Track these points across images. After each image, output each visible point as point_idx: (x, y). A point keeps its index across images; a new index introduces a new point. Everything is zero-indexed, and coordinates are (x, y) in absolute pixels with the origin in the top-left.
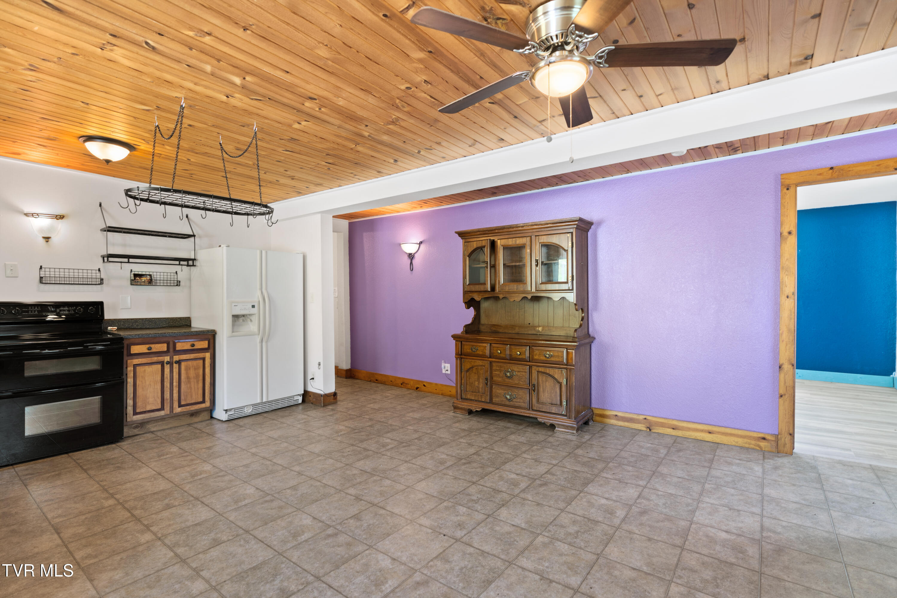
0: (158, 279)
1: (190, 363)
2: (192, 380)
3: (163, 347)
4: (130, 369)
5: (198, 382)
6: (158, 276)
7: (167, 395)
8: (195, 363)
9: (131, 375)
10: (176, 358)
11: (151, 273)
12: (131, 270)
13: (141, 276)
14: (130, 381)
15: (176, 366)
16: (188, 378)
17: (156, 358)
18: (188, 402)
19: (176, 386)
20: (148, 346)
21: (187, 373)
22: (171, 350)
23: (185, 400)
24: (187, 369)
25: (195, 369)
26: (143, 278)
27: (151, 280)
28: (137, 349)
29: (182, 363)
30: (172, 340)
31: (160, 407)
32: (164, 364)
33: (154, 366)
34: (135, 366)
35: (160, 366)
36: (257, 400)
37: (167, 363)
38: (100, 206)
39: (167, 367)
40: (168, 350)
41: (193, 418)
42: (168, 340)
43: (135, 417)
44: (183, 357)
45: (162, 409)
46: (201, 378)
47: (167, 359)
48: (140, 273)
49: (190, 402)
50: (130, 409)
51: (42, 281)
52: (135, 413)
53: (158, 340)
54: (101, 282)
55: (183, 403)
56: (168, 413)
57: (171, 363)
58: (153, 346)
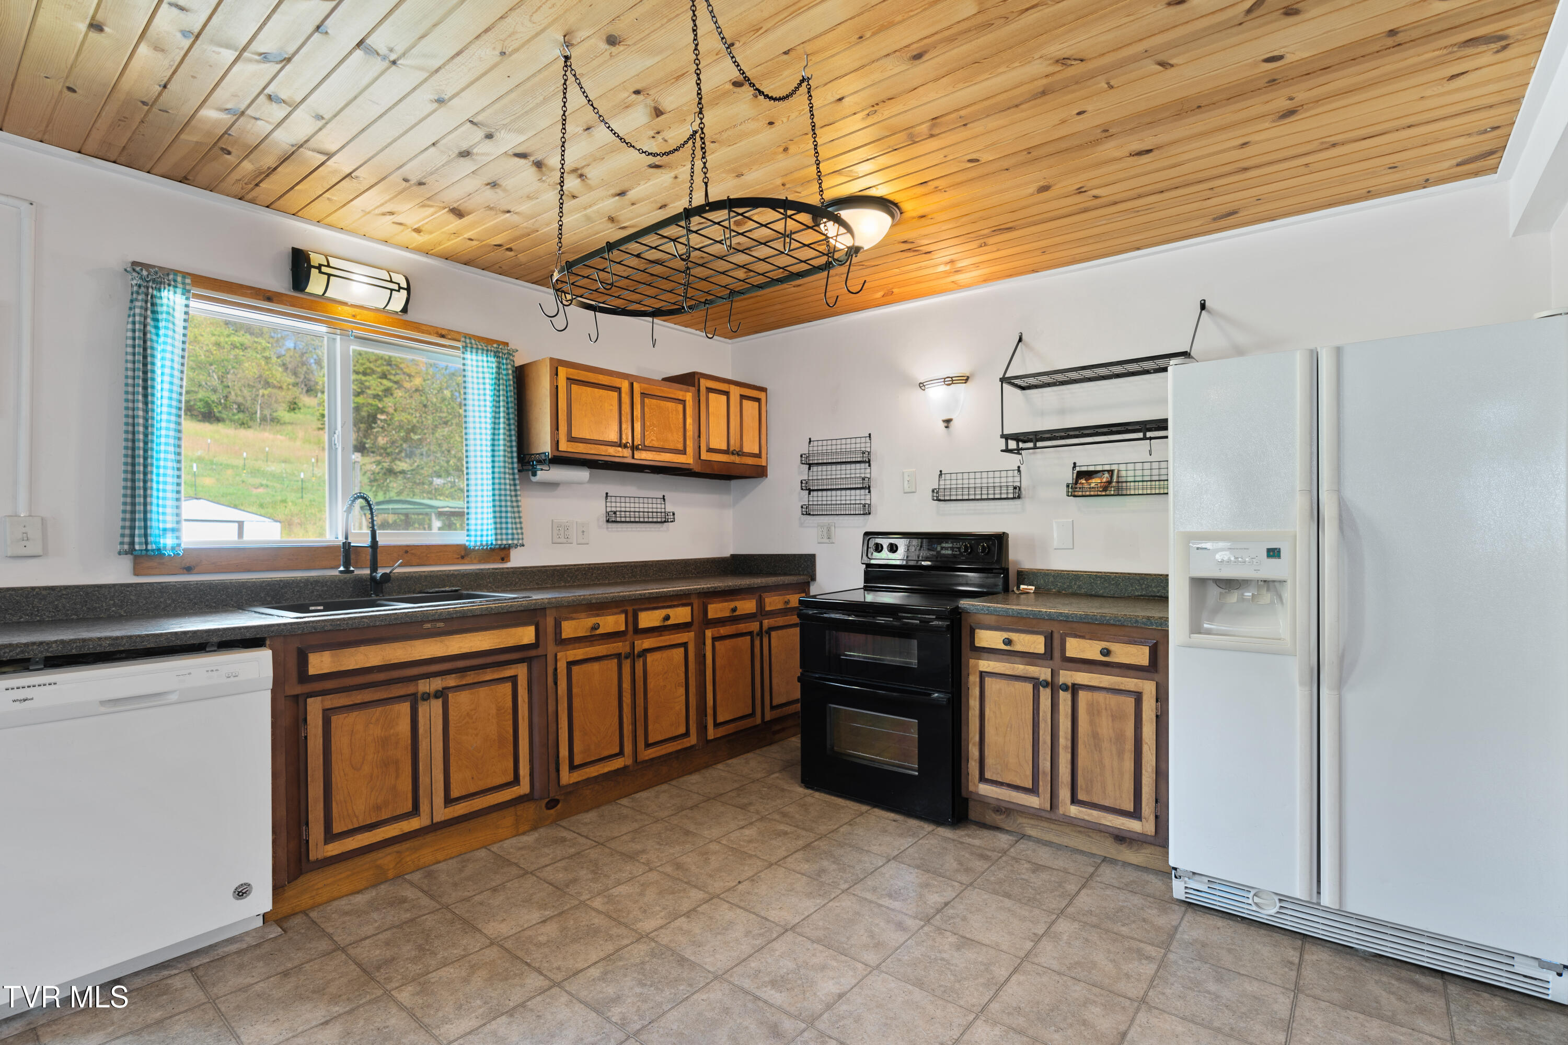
0: (1129, 479)
1: (1100, 697)
2: (1106, 745)
3: (1036, 644)
4: (974, 679)
5: (1120, 754)
6: (1131, 473)
7: (1045, 763)
8: (1113, 699)
9: (975, 692)
10: (1067, 676)
11: (1114, 467)
12: (1075, 464)
13: (1087, 475)
14: (974, 703)
15: (1065, 698)
16: (1095, 736)
17: (1021, 667)
18: (1096, 800)
19: (1066, 747)
20: (1005, 635)
21: (1092, 723)
22: (1057, 654)
23: (1088, 791)
24: (1094, 710)
25: (1114, 718)
26: (1094, 481)
27: (1110, 482)
28: (988, 638)
29: (1082, 695)
30: (1058, 630)
31: (1029, 784)
32: (1037, 684)
33: (1019, 685)
34: (982, 675)
35: (1029, 687)
36: (1299, 889)
37: (1046, 684)
38: (1020, 340)
39: (1045, 695)
40: (1049, 654)
41: (1123, 848)
42: (1047, 627)
43: (985, 789)
44: (1082, 678)
45: (1033, 790)
46: (1130, 745)
47: (1044, 673)
48: (1092, 468)
49: (1102, 802)
50: (973, 767)
51: (938, 496)
52: (982, 779)
53: (1026, 624)
54: (1018, 494)
55: (1081, 796)
56: (1048, 806)
57: (1054, 686)
58: (1013, 636)
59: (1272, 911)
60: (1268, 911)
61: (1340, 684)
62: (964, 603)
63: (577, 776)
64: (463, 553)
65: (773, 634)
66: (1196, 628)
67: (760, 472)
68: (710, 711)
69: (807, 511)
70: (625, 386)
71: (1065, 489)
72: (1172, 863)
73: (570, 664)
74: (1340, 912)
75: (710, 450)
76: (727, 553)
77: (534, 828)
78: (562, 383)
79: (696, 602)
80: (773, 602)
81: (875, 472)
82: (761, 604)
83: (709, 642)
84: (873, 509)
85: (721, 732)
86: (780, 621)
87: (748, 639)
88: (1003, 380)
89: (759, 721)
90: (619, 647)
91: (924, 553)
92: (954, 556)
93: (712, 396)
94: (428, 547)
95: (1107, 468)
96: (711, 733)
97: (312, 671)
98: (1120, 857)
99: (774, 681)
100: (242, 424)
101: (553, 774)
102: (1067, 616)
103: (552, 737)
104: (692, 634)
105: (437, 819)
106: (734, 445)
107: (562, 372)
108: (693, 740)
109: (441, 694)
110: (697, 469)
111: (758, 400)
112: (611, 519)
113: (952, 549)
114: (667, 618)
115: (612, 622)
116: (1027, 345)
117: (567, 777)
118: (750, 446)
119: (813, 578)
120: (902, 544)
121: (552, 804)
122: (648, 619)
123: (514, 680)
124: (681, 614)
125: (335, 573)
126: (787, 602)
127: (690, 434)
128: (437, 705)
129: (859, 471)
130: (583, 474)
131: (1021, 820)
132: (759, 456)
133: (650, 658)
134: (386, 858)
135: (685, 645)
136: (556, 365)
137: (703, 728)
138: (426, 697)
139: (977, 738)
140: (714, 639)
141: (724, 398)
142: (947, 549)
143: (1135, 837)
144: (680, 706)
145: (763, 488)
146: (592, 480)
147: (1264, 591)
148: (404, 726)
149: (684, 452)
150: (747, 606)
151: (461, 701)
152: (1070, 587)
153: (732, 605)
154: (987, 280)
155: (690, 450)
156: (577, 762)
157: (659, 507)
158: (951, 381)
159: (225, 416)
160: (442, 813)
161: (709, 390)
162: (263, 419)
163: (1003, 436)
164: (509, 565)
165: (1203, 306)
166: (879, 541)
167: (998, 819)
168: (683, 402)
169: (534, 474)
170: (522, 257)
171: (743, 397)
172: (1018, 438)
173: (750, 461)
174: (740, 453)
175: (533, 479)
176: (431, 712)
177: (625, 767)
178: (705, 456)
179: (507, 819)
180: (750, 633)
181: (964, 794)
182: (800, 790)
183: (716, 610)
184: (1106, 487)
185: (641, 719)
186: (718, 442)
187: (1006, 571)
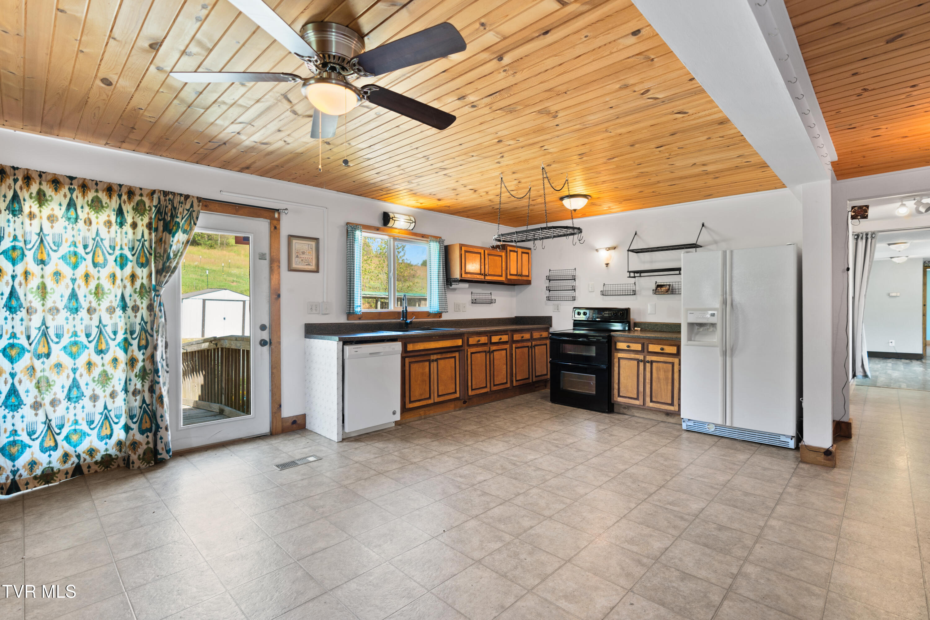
0: (676, 288)
1: (660, 365)
2: (662, 381)
3: (638, 347)
4: (616, 360)
5: (667, 385)
6: (677, 286)
7: (641, 389)
8: (665, 365)
9: (616, 365)
10: (649, 358)
11: (671, 283)
12: (656, 282)
13: (661, 286)
14: (616, 369)
15: (648, 365)
16: (658, 378)
17: (633, 355)
18: (659, 401)
19: (649, 383)
20: (628, 344)
21: (657, 374)
22: (646, 350)
23: (656, 398)
24: (658, 369)
25: (665, 371)
26: (663, 289)
27: (669, 289)
28: (621, 345)
29: (654, 364)
30: (646, 342)
31: (635, 397)
32: (639, 361)
33: (632, 362)
34: (619, 359)
35: (636, 362)
36: (719, 421)
37: (642, 361)
38: (636, 234)
39: (641, 364)
40: (642, 351)
41: (668, 417)
42: (642, 341)
43: (620, 400)
44: (654, 358)
45: (637, 399)
46: (670, 381)
47: (641, 357)
48: (662, 284)
49: (661, 401)
50: (616, 392)
51: (603, 294)
52: (619, 396)
53: (635, 340)
54: (634, 293)
55: (654, 399)
56: (642, 404)
57: (645, 362)
58: (630, 344)
59: (713, 430)
60: (711, 429)
61: (732, 355)
62: (612, 333)
63: (474, 393)
64: (428, 314)
65: (536, 347)
66: (689, 339)
67: (528, 283)
68: (514, 375)
69: (548, 299)
70: (482, 252)
71: (652, 291)
72: (682, 417)
73: (472, 353)
74: (731, 427)
75: (511, 275)
76: (513, 316)
77: (460, 410)
78: (463, 252)
79: (510, 334)
80: (536, 335)
81: (577, 283)
82: (532, 336)
83: (514, 349)
84: (576, 298)
85: (518, 383)
86: (538, 342)
87: (527, 348)
88: (628, 250)
89: (531, 381)
90: (486, 348)
91: (597, 315)
92: (609, 317)
93: (511, 253)
94: (419, 312)
95: (668, 284)
96: (515, 384)
97: (408, 350)
98: (668, 421)
99: (537, 366)
100: (211, 247)
101: (466, 391)
102: (649, 337)
103: (466, 378)
104: (508, 346)
105: (436, 401)
106: (519, 273)
107: (463, 248)
108: (508, 385)
109: (436, 360)
110: (506, 282)
111: (528, 253)
112: (474, 302)
113: (608, 314)
114: (501, 339)
115: (484, 339)
116: (638, 236)
117: (470, 393)
118: (525, 273)
119: (551, 326)
120: (588, 311)
121: (465, 402)
122: (495, 339)
123: (455, 357)
124: (505, 338)
125: (399, 321)
126: (541, 335)
127: (504, 269)
128: (435, 363)
129: (571, 283)
130: (466, 285)
131: (633, 411)
132: (528, 276)
133: (495, 353)
134: (422, 412)
135: (506, 349)
136: (461, 246)
137: (512, 382)
138: (433, 361)
139: (617, 381)
140: (516, 348)
141: (516, 253)
142: (606, 314)
143: (672, 412)
144: (505, 372)
145: (528, 290)
146: (469, 287)
147: (711, 327)
148: (427, 370)
149: (501, 276)
150: (527, 336)
151: (441, 362)
152: (654, 328)
153: (522, 335)
154: (623, 211)
155: (504, 275)
156: (473, 388)
157: (489, 297)
158: (609, 249)
159: (202, 243)
160: (437, 400)
161: (511, 251)
162: (222, 244)
163: (628, 272)
164: (441, 319)
165: (703, 225)
166: (579, 311)
167: (625, 411)
168: (501, 256)
169: (451, 285)
170: (451, 208)
171: (523, 253)
172: (635, 272)
173: (525, 278)
174: (521, 275)
175: (450, 287)
176: (434, 365)
177: (487, 392)
178: (509, 277)
179: (452, 405)
180: (528, 347)
181: (612, 402)
182: (550, 404)
183: (517, 337)
184: (667, 291)
185: (492, 376)
186: (514, 271)
187: (629, 323)
